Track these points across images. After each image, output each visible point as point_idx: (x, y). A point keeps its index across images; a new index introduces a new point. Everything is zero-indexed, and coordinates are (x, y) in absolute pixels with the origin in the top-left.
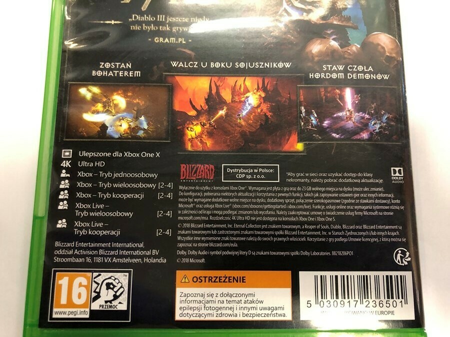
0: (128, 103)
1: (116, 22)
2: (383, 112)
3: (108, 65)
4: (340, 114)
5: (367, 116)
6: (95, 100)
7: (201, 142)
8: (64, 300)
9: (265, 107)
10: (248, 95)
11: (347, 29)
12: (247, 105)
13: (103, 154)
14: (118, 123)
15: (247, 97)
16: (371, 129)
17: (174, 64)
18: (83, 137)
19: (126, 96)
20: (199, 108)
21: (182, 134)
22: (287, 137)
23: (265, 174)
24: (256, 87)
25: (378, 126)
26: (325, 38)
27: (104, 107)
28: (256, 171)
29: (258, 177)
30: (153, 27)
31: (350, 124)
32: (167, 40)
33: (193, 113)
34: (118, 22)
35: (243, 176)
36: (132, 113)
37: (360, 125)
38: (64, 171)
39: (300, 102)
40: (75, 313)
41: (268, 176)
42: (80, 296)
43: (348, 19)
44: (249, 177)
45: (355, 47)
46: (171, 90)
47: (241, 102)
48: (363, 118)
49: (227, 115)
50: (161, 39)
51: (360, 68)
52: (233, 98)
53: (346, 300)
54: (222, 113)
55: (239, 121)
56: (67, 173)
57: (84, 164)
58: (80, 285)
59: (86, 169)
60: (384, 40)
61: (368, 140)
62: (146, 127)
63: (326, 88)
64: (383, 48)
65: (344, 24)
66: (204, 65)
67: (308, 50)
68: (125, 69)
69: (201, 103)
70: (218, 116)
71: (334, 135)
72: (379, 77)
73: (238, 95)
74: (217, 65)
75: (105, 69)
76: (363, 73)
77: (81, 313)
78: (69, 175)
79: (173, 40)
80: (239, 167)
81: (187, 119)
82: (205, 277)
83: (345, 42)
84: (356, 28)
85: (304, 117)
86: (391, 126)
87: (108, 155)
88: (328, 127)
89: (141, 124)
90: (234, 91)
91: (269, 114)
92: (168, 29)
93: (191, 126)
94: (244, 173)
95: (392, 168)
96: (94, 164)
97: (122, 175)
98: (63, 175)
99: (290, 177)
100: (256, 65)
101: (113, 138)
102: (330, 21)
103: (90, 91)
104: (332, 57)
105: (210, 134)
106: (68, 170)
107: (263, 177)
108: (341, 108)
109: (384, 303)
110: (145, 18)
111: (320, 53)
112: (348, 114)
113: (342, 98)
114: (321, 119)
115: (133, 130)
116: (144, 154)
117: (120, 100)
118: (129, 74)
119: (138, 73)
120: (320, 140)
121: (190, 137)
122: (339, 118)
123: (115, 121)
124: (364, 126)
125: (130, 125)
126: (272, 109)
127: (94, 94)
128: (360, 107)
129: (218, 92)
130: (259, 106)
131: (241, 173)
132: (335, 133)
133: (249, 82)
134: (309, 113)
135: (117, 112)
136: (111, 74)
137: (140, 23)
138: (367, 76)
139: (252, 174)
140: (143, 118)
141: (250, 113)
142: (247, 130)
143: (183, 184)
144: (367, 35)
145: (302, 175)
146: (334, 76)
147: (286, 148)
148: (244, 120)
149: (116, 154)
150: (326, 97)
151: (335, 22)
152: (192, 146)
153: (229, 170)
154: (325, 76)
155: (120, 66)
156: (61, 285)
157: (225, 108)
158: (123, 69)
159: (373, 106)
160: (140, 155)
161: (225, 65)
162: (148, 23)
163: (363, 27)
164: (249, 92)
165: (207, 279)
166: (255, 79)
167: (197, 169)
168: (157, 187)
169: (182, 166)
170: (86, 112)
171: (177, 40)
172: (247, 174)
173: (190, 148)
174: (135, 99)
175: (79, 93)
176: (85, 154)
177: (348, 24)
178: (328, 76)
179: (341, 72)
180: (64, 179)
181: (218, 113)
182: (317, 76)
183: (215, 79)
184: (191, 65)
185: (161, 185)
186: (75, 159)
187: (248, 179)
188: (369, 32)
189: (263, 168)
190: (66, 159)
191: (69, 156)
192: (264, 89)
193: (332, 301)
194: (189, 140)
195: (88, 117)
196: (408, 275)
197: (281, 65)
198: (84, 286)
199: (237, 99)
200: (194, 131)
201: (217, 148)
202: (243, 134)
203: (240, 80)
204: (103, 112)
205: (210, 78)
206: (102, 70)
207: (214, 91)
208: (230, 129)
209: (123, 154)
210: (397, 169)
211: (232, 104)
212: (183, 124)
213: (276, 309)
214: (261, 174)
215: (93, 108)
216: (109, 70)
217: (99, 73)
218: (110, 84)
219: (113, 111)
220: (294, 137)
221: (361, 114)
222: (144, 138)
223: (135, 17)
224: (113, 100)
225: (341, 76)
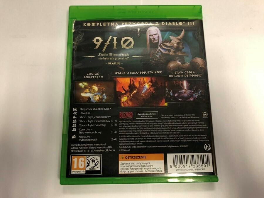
0: (99, 89)
1: (92, 57)
2: (199, 90)
3: (90, 74)
4: (182, 91)
5: (193, 92)
6: (86, 88)
7: (127, 103)
8: (75, 167)
9: (152, 89)
10: (145, 84)
11: (184, 57)
12: (145, 88)
13: (90, 109)
14: (95, 97)
15: (145, 85)
16: (194, 97)
17: (116, 73)
18: (82, 103)
19: (97, 86)
20: (126, 90)
21: (120, 100)
22: (161, 101)
23: (152, 115)
24: (148, 81)
25: (197, 95)
26: (175, 61)
27: (89, 90)
28: (149, 114)
29: (150, 116)
30: (107, 58)
31: (186, 95)
32: (113, 63)
33: (124, 92)
34: (94, 57)
35: (144, 116)
36: (100, 93)
37: (190, 95)
38: (74, 116)
39: (166, 87)
40: (80, 172)
41: (154, 116)
42: (81, 165)
43: (184, 53)
44: (147, 117)
45: (188, 64)
46: (115, 83)
47: (142, 87)
48: (191, 92)
49: (137, 92)
50: (111, 63)
51: (190, 72)
52: (139, 85)
53: (186, 165)
54: (135, 91)
55: (142, 94)
56: (75, 117)
57: (82, 113)
58: (82, 161)
59: (83, 115)
60: (199, 60)
61: (193, 101)
62: (105, 98)
63: (176, 81)
64: (199, 64)
65: (183, 54)
66: (128, 73)
67: (168, 65)
68: (97, 75)
69: (127, 88)
70: (133, 93)
71: (179, 99)
72: (197, 76)
73: (141, 84)
74: (133, 73)
76: (191, 74)
77: (82, 171)
78: (76, 118)
79: (115, 63)
80: (142, 113)
81: (121, 95)
82: (130, 157)
83: (183, 62)
84: (188, 56)
85: (168, 93)
86: (202, 95)
87: (91, 109)
88: (177, 96)
89: (104, 97)
90: (140, 83)
91: (154, 92)
92: (113, 59)
93: (123, 97)
94: (144, 115)
95: (203, 112)
96: (86, 113)
97: (97, 117)
98: (74, 118)
99: (162, 116)
100: (148, 72)
101: (93, 103)
102: (177, 54)
103: (83, 84)
104: (179, 69)
105: (131, 100)
106: (76, 116)
107: (152, 116)
108: (182, 89)
109: (201, 166)
110: (104, 55)
111: (173, 67)
112: (185, 91)
113: (182, 85)
114: (174, 93)
115: (101, 99)
116: (105, 109)
117: (95, 88)
118: (98, 77)
119: (102, 77)
120: (174, 102)
121: (123, 101)
122: (182, 93)
123: (94, 96)
124: (191, 95)
125: (99, 97)
126: (155, 90)
127: (85, 85)
128: (190, 88)
129: (133, 83)
130: (149, 89)
131: (143, 115)
132: (180, 99)
133: (146, 79)
134: (169, 91)
135: (94, 93)
136: (91, 77)
137: (102, 57)
138: (192, 76)
139: (148, 115)
140: (104, 95)
141: (146, 91)
142: (145, 98)
143: (120, 120)
144: (192, 59)
145: (167, 115)
146: (179, 76)
147: (161, 105)
148: (144, 94)
149: (94, 109)
150: (176, 84)
151: (179, 54)
152: (124, 105)
153: (138, 114)
154: (176, 76)
155: (95, 74)
156: (74, 161)
157: (136, 90)
158: (96, 76)
159: (195, 87)
160: (104, 109)
161: (136, 73)
162: (105, 57)
163: (190, 56)
164: (145, 83)
165: (131, 157)
166: (148, 78)
167: (126, 114)
168: (110, 121)
169: (120, 113)
170: (82, 93)
171: (117, 63)
172: (145, 115)
173: (123, 106)
174: (101, 87)
175: (79, 85)
176: (82, 109)
177: (184, 55)
178: (177, 76)
179: (182, 74)
180: (74, 119)
181: (133, 92)
182: (172, 76)
183: (132, 78)
184: (123, 73)
185: (112, 121)
186: (78, 111)
187: (146, 118)
188: (193, 58)
189: (152, 113)
190: (75, 112)
191: (76, 110)
192: (152, 82)
193: (180, 165)
194: (123, 102)
195: (83, 95)
196: (210, 154)
197: (158, 72)
198: (83, 161)
199: (141, 86)
200: (124, 99)
201: (133, 106)
202: (144, 100)
203: (142, 79)
204: (89, 93)
205: (130, 78)
206: (88, 76)
207: (132, 83)
208: (138, 98)
209: (97, 109)
210: (205, 112)
211: (139, 88)
212: (120, 96)
213: (158, 168)
214: (151, 115)
215: (85, 91)
216: (91, 76)
217: (87, 77)
218: (92, 82)
219: (93, 92)
220: (164, 100)
221: (190, 91)
222: (105, 102)
223: (100, 54)
224: (93, 88)
225: (182, 76)
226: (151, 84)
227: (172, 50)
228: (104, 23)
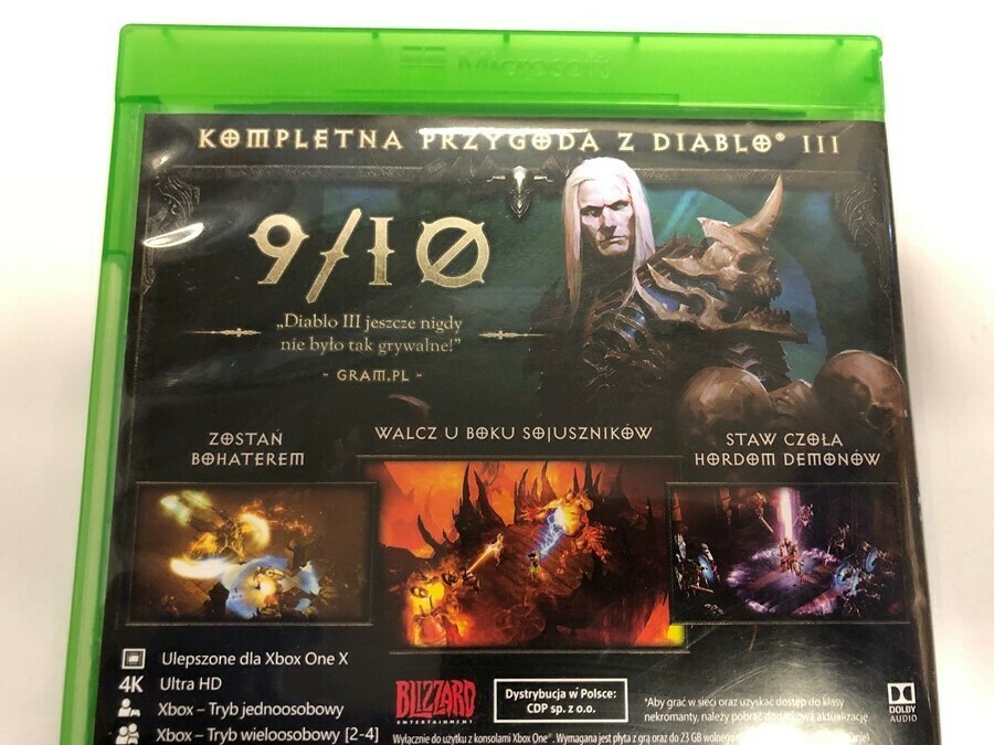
0: (277, 534)
1: (245, 332)
2: (866, 546)
3: (227, 439)
4: (768, 554)
5: (829, 558)
6: (199, 525)
7: (445, 623)
9: (592, 536)
10: (552, 505)
12: (551, 531)
13: (218, 660)
14: (252, 582)
15: (551, 511)
16: (838, 588)
17: (383, 433)
18: (171, 617)
19: (269, 515)
20: (439, 539)
21: (401, 604)
22: (645, 611)
23: (594, 702)
24: (572, 486)
25: (855, 581)
26: (730, 366)
27: (220, 541)
28: (573, 695)
29: (579, 709)
30: (332, 345)
31: (789, 579)
32: (365, 375)
33: (425, 552)
34: (252, 332)
35: (544, 707)
36: (285, 556)
37: (812, 581)
38: (126, 702)
39: (674, 523)
41: (603, 708)
43: (785, 318)
44: (558, 710)
45: (801, 388)
46: (376, 497)
47: (536, 522)
48: (819, 562)
49: (503, 554)
50: (353, 374)
51: (813, 440)
52: (518, 512)
54: (492, 549)
55: (532, 570)
56: (133, 706)
57: (174, 683)
59: (177, 698)
60: (865, 367)
61: (829, 616)
62: (315, 588)
63: (733, 490)
64: (865, 388)
65: (775, 330)
66: (451, 434)
67: (691, 395)
68: (270, 449)
69: (443, 526)
70: (482, 558)
71: (753, 605)
72: (857, 459)
73: (531, 506)
74: (482, 433)
75: (221, 448)
76: (817, 448)
78: (137, 713)
79: (379, 374)
80: (534, 687)
81: (410, 568)
83: (776, 376)
84: (801, 340)
85: (685, 562)
86: (885, 580)
87: (230, 660)
88: (739, 587)
89: (304, 581)
90: (520, 500)
91: (602, 553)
92: (368, 347)
93: (421, 584)
94: (544, 701)
95: (890, 686)
96: (197, 684)
97: (261, 709)
98: (123, 713)
99: (652, 710)
100: (570, 432)
101: (240, 619)
102: (740, 324)
103: (186, 503)
104: (749, 415)
105: (466, 604)
107: (589, 709)
108: (769, 539)
110: (314, 322)
111: (719, 403)
112: (785, 553)
113: (771, 513)
114: (722, 567)
115: (286, 598)
116: (311, 659)
117: (256, 525)
118: (276, 460)
119: (298, 457)
120: (720, 618)
121: (417, 612)
122: (767, 564)
123: (245, 574)
124: (822, 582)
125: (279, 586)
126: (607, 541)
127: (196, 509)
128: (812, 536)
129: (483, 500)
130: (577, 534)
131: (540, 701)
132: (755, 600)
133: (555, 475)
134: (694, 551)
135: (250, 555)
136: (235, 459)
137: (302, 335)
138: (829, 459)
139: (565, 703)
140: (308, 568)
141: (558, 549)
142: (548, 590)
143: (403, 731)
144: (828, 358)
145: (680, 703)
146: (752, 459)
147: (643, 637)
148: (546, 569)
149: (248, 659)
150: (734, 510)
151: (754, 327)
152: (423, 634)
153: (510, 694)
154: (732, 459)
155: (256, 439)
157: (500, 538)
158: (265, 449)
159: (843, 531)
160: (302, 660)
161: (498, 433)
162: (321, 334)
163: (818, 338)
164: (555, 498)
166: (569, 467)
167: (435, 691)
168: (341, 738)
169: (400, 684)
170: (178, 554)
171: (389, 374)
172: (551, 702)
173: (417, 640)
174: (292, 522)
175: (161, 509)
176: (176, 659)
177: (782, 332)
178: (738, 460)
179: (767, 449)
181: (482, 551)
182: (713, 459)
183: (476, 467)
184: (421, 433)
185: (351, 733)
186: (152, 672)
187: (553, 716)
188: (833, 350)
189: (590, 687)
190: (131, 673)
191: (139, 664)
192: (591, 492)
194: (417, 618)
195: (182, 567)
197: (627, 433)
199: (526, 515)
200: (428, 596)
201: (482, 639)
202: (543, 603)
203: (535, 469)
204: (217, 555)
205: (465, 464)
206: (214, 450)
207: (474, 498)
208: (512, 590)
209: (264, 659)
210: (901, 687)
211: (517, 529)
212: (403, 579)
214: (585, 701)
215: (195, 546)
216: (231, 450)
217: (208, 459)
218: (232, 486)
219: (240, 552)
220: (662, 610)
221: (815, 553)
222: (312, 618)
223: (292, 320)
224: (239, 525)
225: (769, 458)
226: (588, 507)
227: (713, 299)
228: (319, 132)
